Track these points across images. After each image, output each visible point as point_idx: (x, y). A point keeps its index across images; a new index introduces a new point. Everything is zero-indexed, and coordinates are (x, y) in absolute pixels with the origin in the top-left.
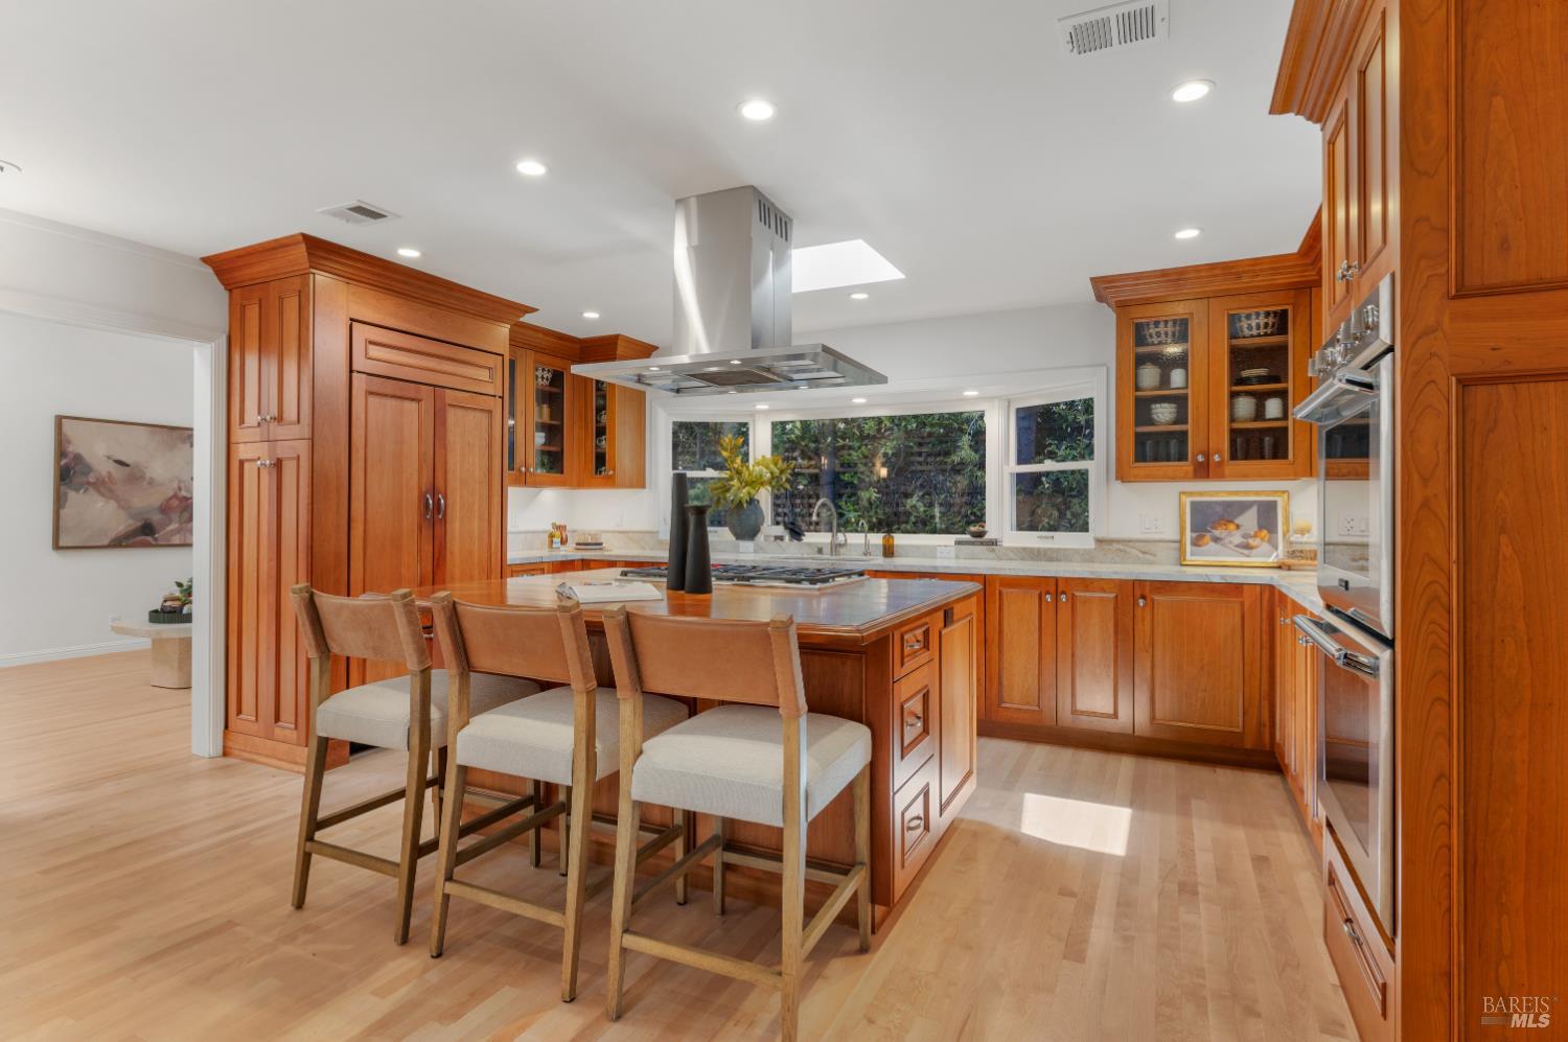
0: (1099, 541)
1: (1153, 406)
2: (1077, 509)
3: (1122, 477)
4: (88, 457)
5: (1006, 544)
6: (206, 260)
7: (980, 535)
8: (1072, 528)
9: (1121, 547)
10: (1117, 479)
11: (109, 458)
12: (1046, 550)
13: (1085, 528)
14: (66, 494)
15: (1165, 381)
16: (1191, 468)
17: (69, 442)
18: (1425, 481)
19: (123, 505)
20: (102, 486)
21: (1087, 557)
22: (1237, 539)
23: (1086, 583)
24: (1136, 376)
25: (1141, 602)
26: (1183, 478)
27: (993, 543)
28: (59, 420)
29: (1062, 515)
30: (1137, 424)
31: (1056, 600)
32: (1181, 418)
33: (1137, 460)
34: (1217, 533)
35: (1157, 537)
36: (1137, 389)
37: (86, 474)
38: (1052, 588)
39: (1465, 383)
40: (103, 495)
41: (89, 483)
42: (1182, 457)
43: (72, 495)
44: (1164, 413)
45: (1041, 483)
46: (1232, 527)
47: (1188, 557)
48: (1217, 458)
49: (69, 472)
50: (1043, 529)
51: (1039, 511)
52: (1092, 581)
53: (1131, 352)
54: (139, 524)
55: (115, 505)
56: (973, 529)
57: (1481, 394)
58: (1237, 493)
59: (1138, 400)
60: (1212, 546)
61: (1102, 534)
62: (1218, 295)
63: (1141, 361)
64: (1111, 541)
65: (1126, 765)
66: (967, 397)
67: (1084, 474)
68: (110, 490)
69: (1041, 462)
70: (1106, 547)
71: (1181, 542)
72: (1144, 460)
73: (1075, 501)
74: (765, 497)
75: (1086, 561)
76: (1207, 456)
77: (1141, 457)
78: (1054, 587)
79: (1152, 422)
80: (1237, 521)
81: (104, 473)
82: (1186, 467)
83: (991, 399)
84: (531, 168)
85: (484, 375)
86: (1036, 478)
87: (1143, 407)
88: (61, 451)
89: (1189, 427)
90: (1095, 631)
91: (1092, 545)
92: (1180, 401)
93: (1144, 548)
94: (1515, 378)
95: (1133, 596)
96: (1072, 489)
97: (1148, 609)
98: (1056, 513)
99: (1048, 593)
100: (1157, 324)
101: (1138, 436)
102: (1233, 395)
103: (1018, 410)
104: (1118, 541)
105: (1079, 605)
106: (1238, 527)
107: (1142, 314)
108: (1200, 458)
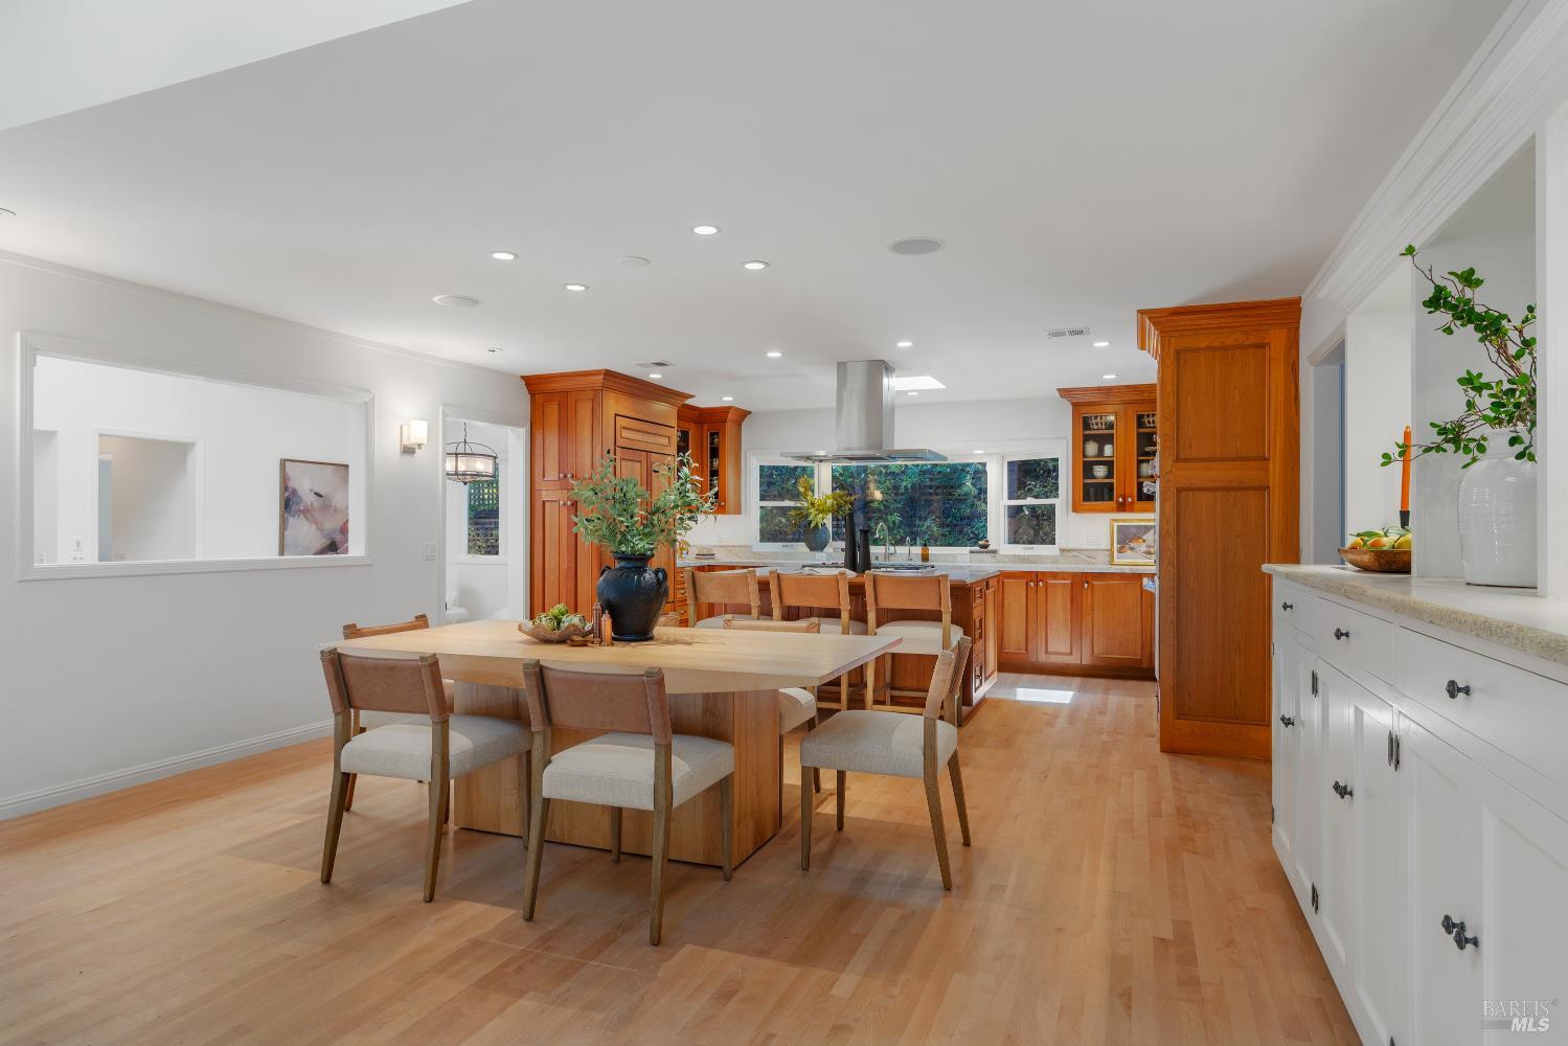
0: (1062, 550)
1: (1095, 467)
2: (1047, 529)
3: (1075, 510)
4: (300, 491)
5: (1002, 552)
6: (523, 377)
7: (986, 546)
8: (1043, 542)
9: (1075, 553)
10: (1073, 511)
11: (311, 490)
12: (1029, 556)
13: (1053, 542)
14: (287, 519)
15: (1101, 451)
16: (1115, 506)
17: (289, 479)
18: (1167, 523)
19: (320, 529)
20: (306, 512)
21: (1055, 560)
22: (1143, 548)
23: (1054, 575)
24: (1084, 448)
25: (1086, 585)
26: (1112, 511)
27: (994, 552)
28: (283, 462)
29: (1037, 533)
30: (1084, 478)
31: (1037, 585)
32: (1110, 475)
33: (1084, 500)
34: (1132, 545)
35: (1097, 547)
36: (1084, 456)
37: (298, 504)
38: (1034, 577)
39: (1179, 491)
40: (308, 520)
41: (300, 510)
42: (1111, 499)
43: (291, 520)
44: (1100, 471)
45: (1023, 511)
46: (1141, 541)
47: (1116, 560)
48: (1130, 500)
49: (289, 502)
50: (1024, 543)
51: (1021, 530)
52: (1057, 573)
53: (1081, 433)
54: (328, 542)
55: (314, 527)
56: (980, 542)
57: (1184, 494)
58: (1144, 520)
59: (1084, 462)
60: (1129, 552)
61: (1064, 547)
62: (1130, 402)
63: (1086, 439)
64: (1069, 551)
65: (1077, 680)
66: (975, 454)
67: (1053, 507)
68: (313, 516)
69: (1024, 498)
70: (1066, 554)
71: (1111, 550)
72: (1089, 500)
73: (1046, 523)
74: (828, 521)
75: (1054, 563)
76: (1124, 499)
77: (1087, 498)
78: (1036, 577)
79: (1094, 478)
80: (1144, 537)
81: (309, 503)
82: (1113, 504)
83: (991, 455)
84: (774, 355)
85: (665, 441)
86: (1019, 509)
87: (1088, 468)
88: (285, 487)
89: (1114, 481)
90: (1059, 604)
91: (1057, 553)
92: (1109, 464)
93: (1090, 553)
94: (1192, 490)
95: (1081, 582)
96: (1043, 515)
97: (1089, 591)
98: (1032, 532)
99: (1031, 581)
100: (1096, 417)
101: (1085, 485)
102: (1140, 462)
103: (1009, 463)
104: (1074, 550)
105: (1050, 590)
106: (1144, 541)
107: (1088, 412)
108: (1121, 500)
